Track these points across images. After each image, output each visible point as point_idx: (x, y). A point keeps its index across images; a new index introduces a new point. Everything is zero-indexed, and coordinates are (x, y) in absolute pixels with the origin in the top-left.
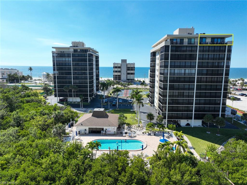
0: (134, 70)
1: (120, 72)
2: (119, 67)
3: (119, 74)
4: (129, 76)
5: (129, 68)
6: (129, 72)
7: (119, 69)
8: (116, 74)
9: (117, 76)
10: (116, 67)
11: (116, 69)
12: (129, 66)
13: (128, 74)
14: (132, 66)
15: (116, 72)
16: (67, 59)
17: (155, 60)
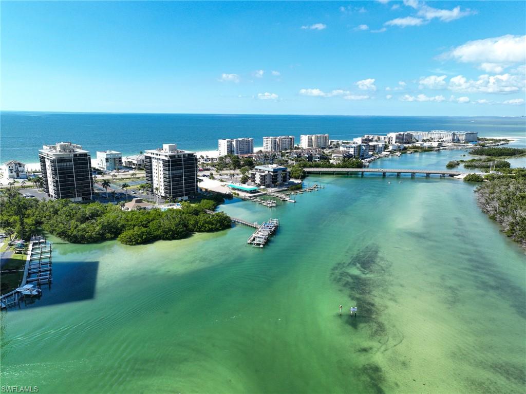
16: (68, 164)
17: (151, 162)
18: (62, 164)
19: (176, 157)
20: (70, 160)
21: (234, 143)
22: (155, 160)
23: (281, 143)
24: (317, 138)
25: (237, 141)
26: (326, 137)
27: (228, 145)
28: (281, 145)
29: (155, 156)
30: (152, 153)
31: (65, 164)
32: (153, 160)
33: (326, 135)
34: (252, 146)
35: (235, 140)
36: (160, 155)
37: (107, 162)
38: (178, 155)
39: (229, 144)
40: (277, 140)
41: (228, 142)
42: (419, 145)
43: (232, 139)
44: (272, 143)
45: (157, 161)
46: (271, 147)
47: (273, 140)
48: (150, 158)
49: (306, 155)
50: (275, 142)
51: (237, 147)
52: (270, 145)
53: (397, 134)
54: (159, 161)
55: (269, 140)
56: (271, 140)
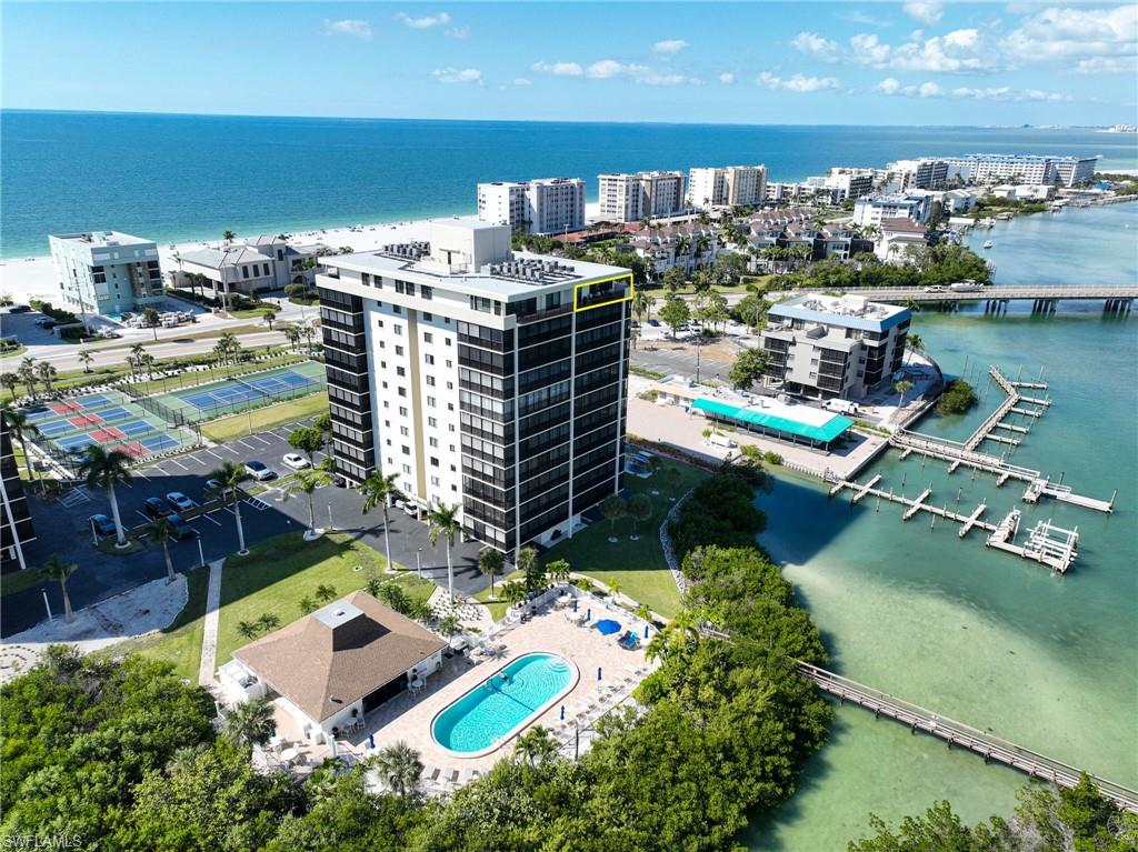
17: (360, 326)
19: (541, 305)
21: (532, 195)
22: (391, 320)
23: (654, 194)
24: (740, 176)
25: (541, 188)
26: (759, 174)
27: (511, 204)
28: (653, 200)
29: (388, 294)
30: (365, 277)
32: (374, 317)
33: (760, 168)
34: (581, 199)
35: (533, 184)
36: (427, 291)
38: (550, 297)
39: (514, 199)
40: (643, 183)
41: (511, 191)
42: (1005, 194)
43: (524, 180)
44: (627, 194)
45: (404, 323)
46: (627, 206)
47: (631, 184)
48: (357, 304)
49: (804, 238)
50: (637, 189)
51: (541, 210)
52: (621, 199)
53: (920, 163)
54: (422, 328)
55: (619, 183)
56: (624, 184)
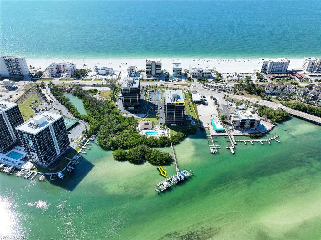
0: (161, 67)
1: (151, 68)
2: (150, 65)
3: (150, 70)
4: (157, 71)
5: (158, 66)
6: (157, 68)
7: (150, 67)
8: (148, 70)
9: (149, 71)
10: (148, 65)
11: (148, 67)
12: (157, 64)
13: (157, 70)
14: (159, 64)
15: (148, 68)
16: (128, 92)
18: (125, 92)
20: (129, 90)
21: (269, 64)
27: (263, 65)
28: (317, 67)
31: (126, 92)
37: (174, 72)
38: (173, 104)
39: (264, 63)
46: (308, 67)
49: (312, 95)
50: (313, 63)
51: (270, 67)
55: (308, 61)
56: (309, 61)
